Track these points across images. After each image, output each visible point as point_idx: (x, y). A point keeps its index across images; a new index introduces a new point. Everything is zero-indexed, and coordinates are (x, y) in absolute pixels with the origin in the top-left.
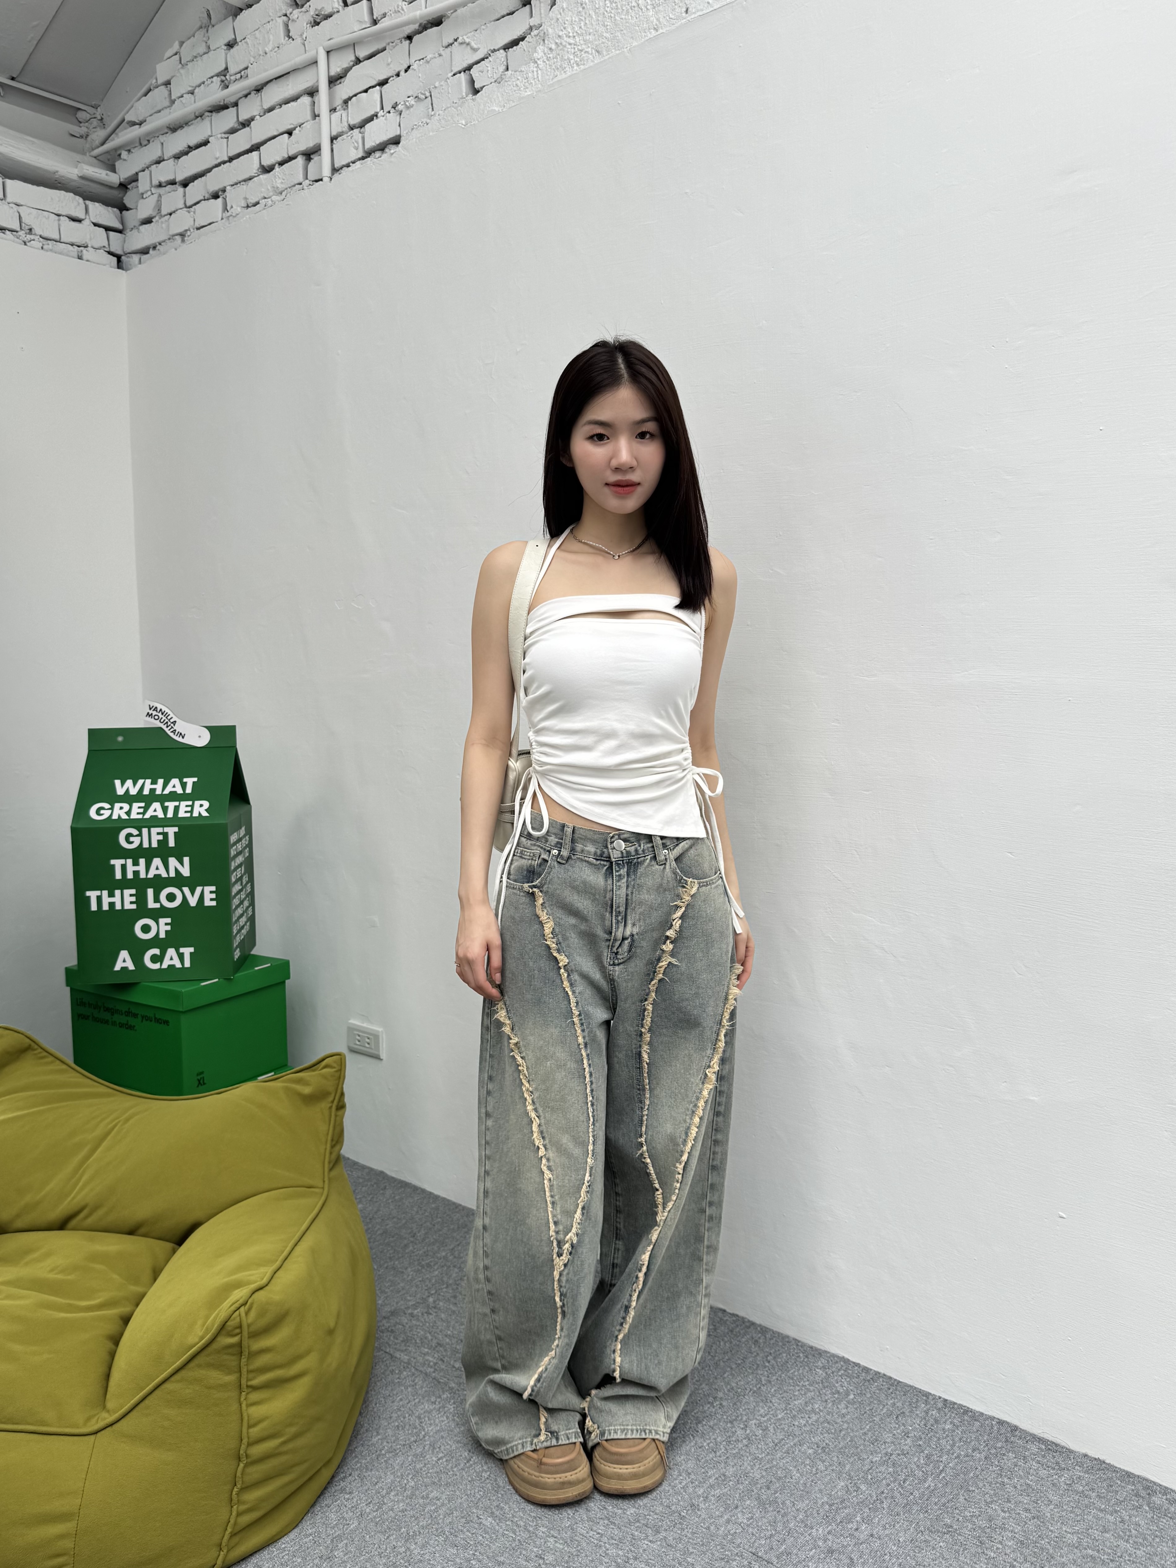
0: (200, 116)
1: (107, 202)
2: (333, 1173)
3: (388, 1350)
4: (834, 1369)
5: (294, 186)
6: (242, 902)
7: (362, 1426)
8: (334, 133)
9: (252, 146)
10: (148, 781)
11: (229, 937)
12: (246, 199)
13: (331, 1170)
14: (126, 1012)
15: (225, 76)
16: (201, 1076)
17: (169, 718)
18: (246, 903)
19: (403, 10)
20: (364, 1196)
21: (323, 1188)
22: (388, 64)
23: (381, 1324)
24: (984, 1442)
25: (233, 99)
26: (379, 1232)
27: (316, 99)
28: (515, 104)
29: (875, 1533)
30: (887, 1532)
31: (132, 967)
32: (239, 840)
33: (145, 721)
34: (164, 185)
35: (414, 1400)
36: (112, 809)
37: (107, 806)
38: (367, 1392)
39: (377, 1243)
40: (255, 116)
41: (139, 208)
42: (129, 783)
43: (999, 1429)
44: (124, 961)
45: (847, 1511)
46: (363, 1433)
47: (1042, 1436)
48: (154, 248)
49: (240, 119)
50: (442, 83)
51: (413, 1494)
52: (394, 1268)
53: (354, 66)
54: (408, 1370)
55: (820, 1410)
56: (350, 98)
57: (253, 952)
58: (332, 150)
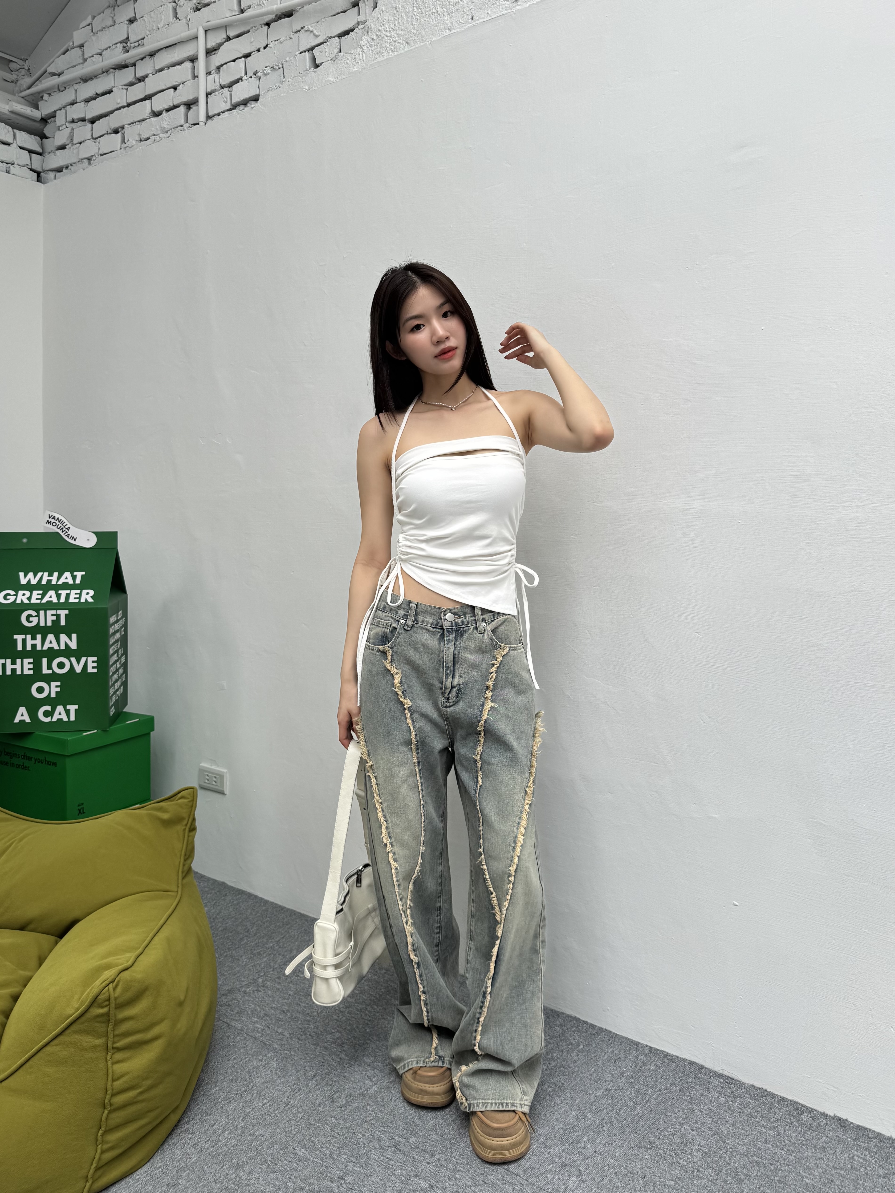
0: (106, 71)
1: (30, 132)
2: (185, 881)
3: (225, 1020)
4: (568, 1026)
5: (177, 127)
6: (117, 670)
7: (203, 1080)
8: (209, 90)
9: (146, 96)
10: (46, 574)
11: (107, 697)
12: (139, 135)
13: (183, 878)
14: (22, 756)
15: (126, 43)
16: (82, 806)
17: (64, 525)
18: (121, 671)
19: (263, 4)
20: (209, 902)
21: (177, 892)
22: (251, 43)
23: (220, 1000)
24: (679, 1078)
25: (132, 61)
26: (220, 929)
27: (196, 64)
28: (346, 76)
29: (597, 1150)
30: (606, 1149)
31: (28, 720)
32: (117, 621)
33: (45, 527)
34: (76, 121)
35: (245, 1058)
36: (16, 595)
37: (12, 592)
38: (208, 1054)
39: (218, 937)
40: (148, 74)
41: (55, 137)
42: (31, 575)
43: (690, 1068)
44: (22, 715)
45: (576, 1134)
46: (205, 1085)
47: (721, 1072)
48: (67, 168)
49: (137, 76)
50: (292, 58)
51: (242, 1132)
52: (231, 956)
53: (225, 42)
54: (241, 1035)
55: (558, 1058)
56: (222, 65)
57: (124, 710)
58: (207, 103)
